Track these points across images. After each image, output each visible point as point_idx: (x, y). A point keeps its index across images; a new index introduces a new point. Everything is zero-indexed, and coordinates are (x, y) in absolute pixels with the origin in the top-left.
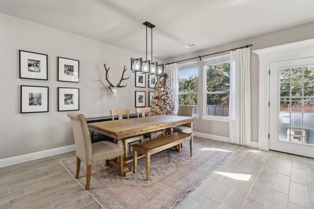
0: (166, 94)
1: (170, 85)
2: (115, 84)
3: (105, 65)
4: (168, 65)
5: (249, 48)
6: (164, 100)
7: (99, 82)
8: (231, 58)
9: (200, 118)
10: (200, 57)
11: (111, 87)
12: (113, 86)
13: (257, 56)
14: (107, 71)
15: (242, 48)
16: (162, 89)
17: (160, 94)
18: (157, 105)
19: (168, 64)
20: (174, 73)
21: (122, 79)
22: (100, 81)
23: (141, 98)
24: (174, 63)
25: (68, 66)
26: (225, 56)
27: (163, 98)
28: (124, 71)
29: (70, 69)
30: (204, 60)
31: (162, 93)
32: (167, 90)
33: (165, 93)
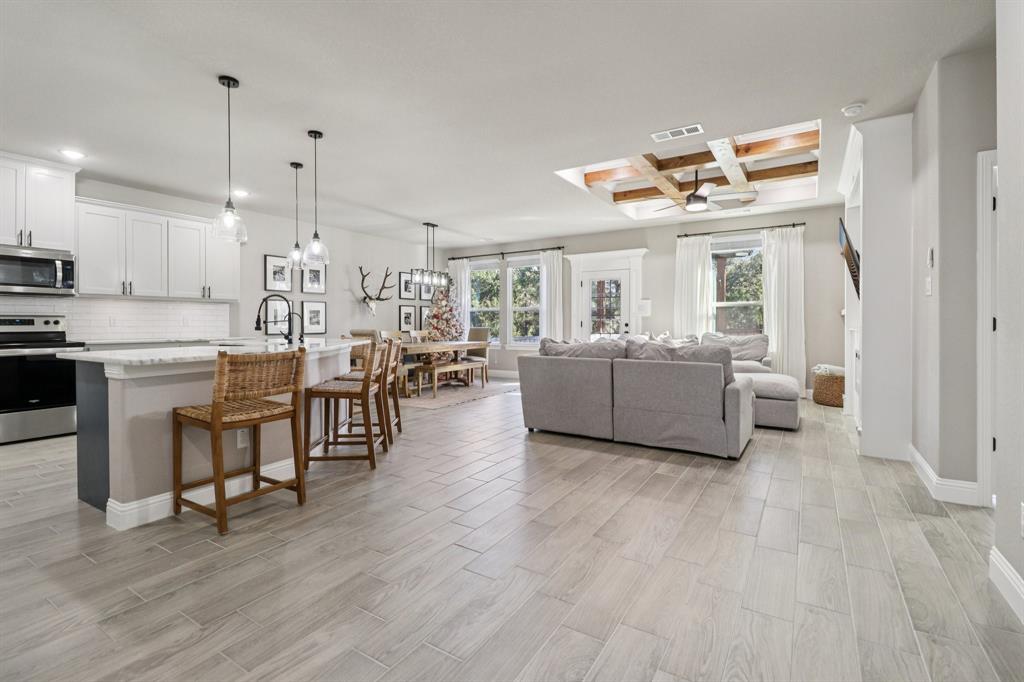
0: (451, 310)
1: (456, 296)
2: (373, 293)
3: (361, 269)
4: (453, 262)
5: (560, 251)
6: (447, 320)
7: (349, 293)
8: (542, 261)
9: (503, 347)
10: (502, 254)
11: (367, 300)
12: (371, 299)
13: (569, 262)
14: (364, 277)
15: (554, 249)
16: (444, 303)
17: (441, 311)
18: (437, 328)
19: (453, 259)
20: (463, 276)
21: (383, 287)
22: (351, 290)
23: (408, 317)
24: (463, 258)
25: (314, 271)
26: (535, 257)
27: (445, 316)
28: (387, 276)
29: (315, 274)
30: (509, 259)
31: (444, 309)
32: (451, 304)
33: (448, 309)
